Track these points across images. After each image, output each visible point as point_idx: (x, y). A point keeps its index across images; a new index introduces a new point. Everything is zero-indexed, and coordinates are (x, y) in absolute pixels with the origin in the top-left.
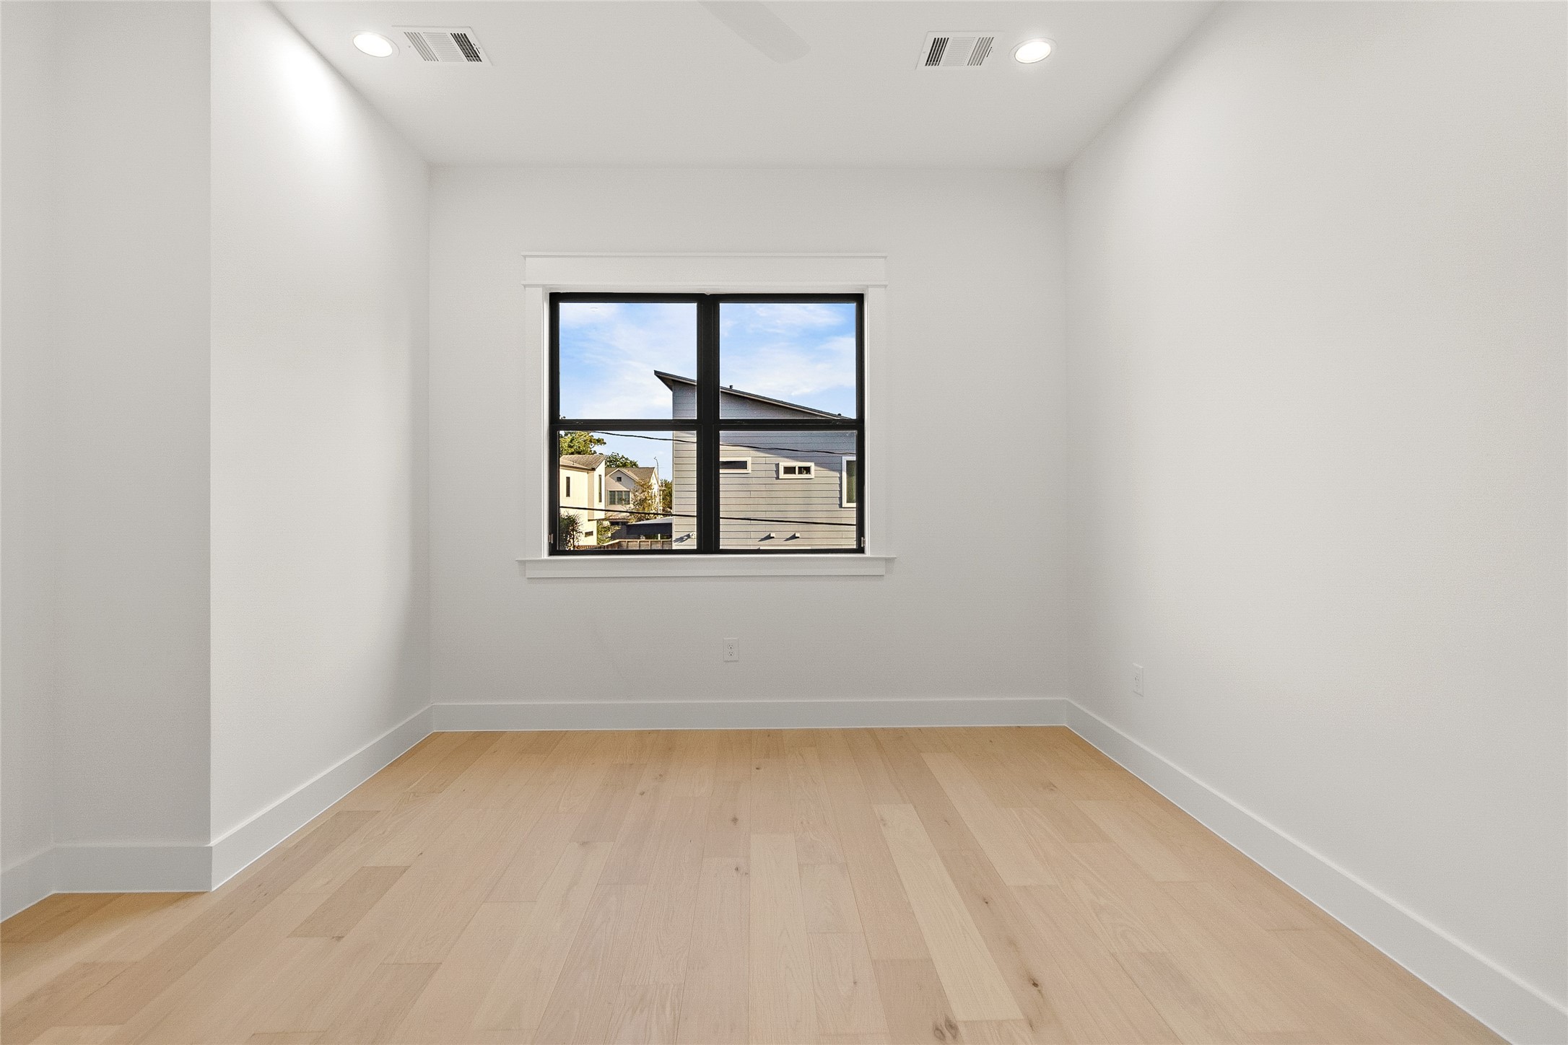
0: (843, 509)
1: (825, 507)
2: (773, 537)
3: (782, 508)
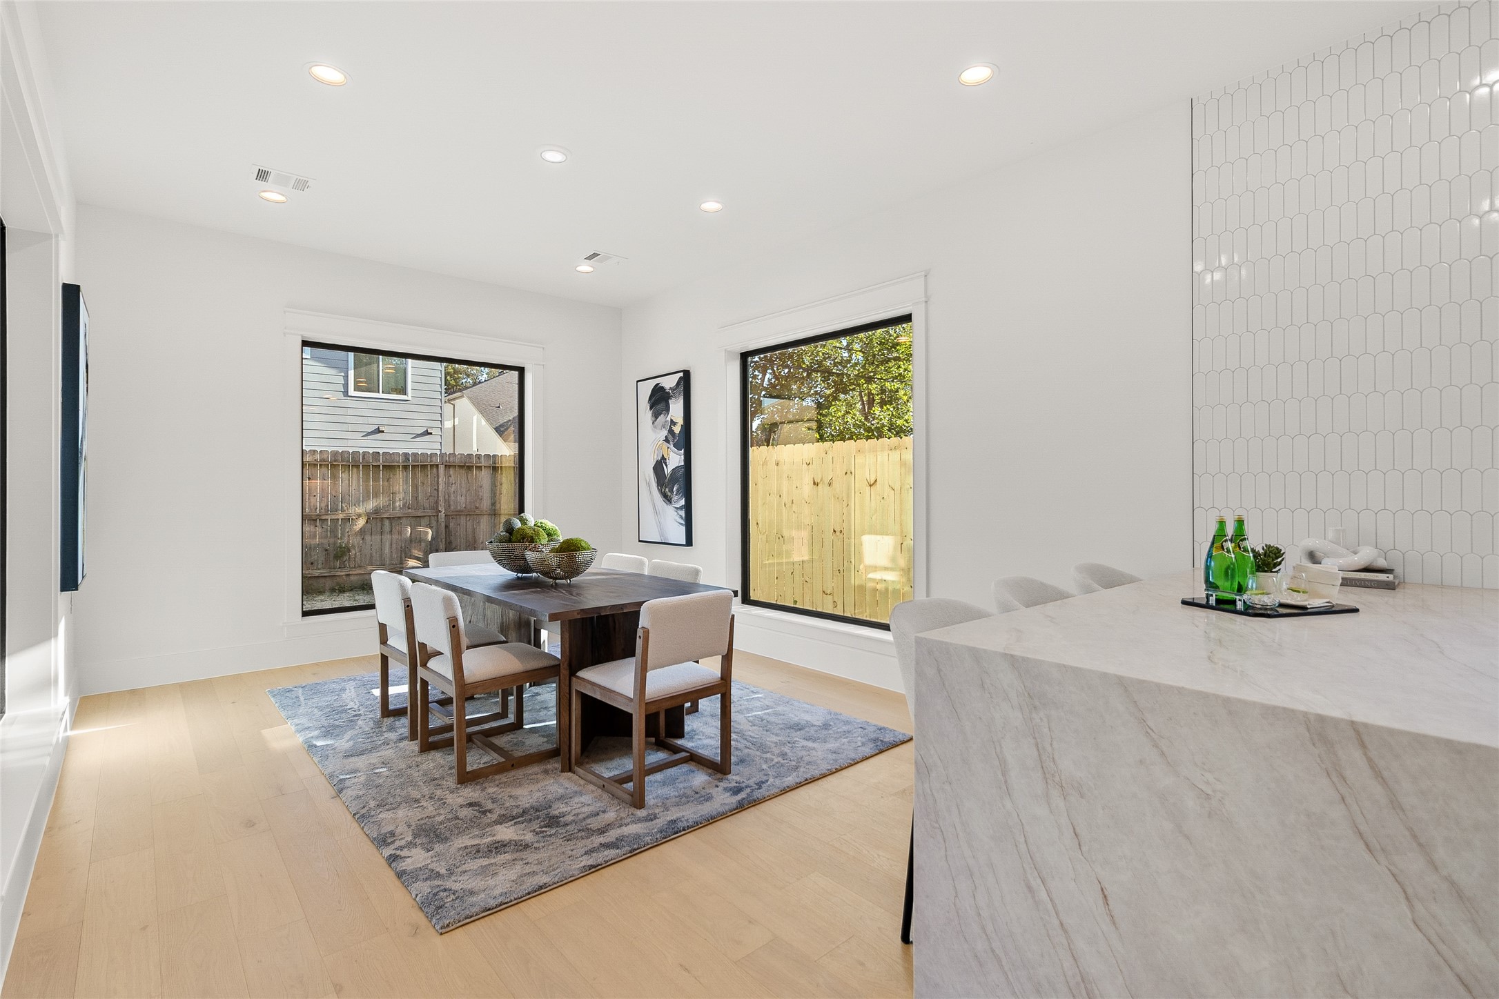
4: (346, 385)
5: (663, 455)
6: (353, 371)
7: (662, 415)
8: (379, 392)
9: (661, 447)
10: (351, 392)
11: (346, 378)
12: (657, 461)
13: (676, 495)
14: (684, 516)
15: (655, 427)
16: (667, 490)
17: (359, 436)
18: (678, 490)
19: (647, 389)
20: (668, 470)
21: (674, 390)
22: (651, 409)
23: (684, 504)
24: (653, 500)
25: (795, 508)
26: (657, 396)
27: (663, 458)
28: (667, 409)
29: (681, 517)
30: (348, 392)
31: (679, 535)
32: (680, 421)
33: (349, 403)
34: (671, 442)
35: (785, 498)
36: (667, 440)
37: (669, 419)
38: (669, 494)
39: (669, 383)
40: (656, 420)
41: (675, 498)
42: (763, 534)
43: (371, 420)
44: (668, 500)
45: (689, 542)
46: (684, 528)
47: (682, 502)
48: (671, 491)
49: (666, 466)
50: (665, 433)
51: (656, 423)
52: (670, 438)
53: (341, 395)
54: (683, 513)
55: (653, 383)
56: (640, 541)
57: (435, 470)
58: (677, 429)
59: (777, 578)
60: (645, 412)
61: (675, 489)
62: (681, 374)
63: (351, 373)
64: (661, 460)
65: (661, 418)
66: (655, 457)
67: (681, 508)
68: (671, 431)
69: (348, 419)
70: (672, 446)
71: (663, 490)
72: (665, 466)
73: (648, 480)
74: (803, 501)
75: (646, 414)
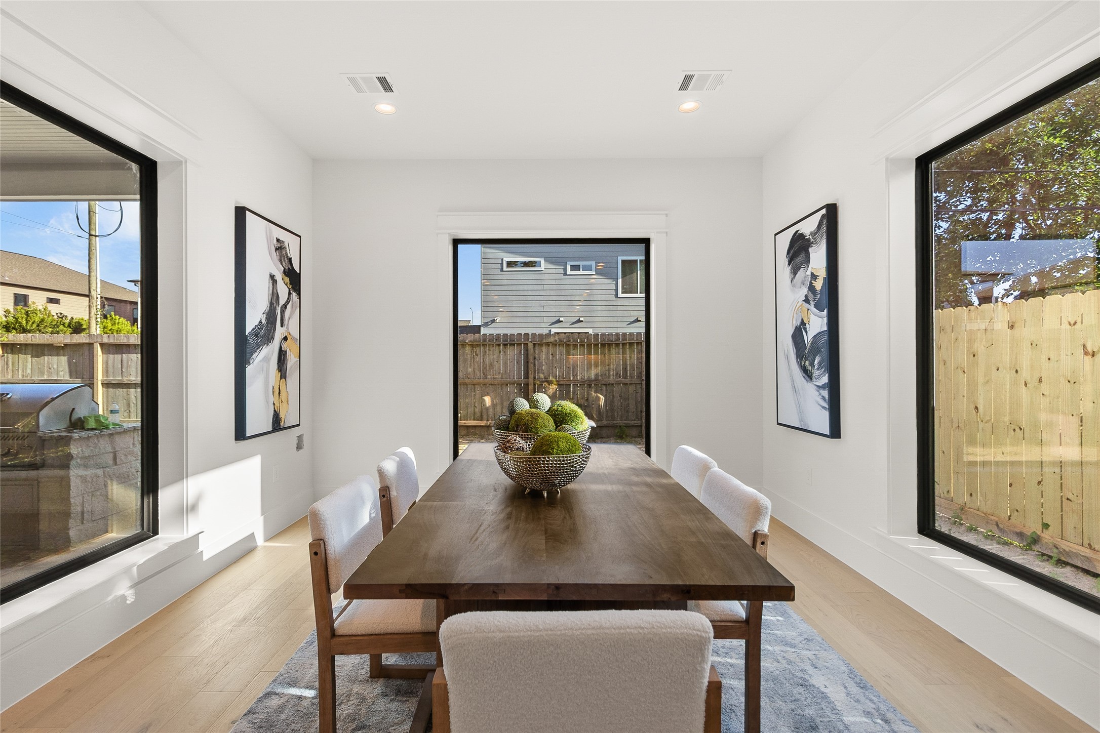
0: (618, 299)
1: (604, 297)
2: (562, 321)
3: (569, 298)
4: (616, 290)
5: (802, 319)
6: (621, 279)
7: (802, 269)
8: (637, 293)
9: (800, 309)
10: (620, 295)
11: (617, 285)
12: (796, 327)
13: (818, 369)
14: (827, 397)
15: (794, 286)
16: (807, 363)
17: (624, 325)
18: (820, 364)
19: (785, 240)
20: (808, 338)
21: (816, 234)
22: (789, 264)
23: (827, 381)
24: (791, 376)
25: (1044, 388)
26: (796, 247)
27: (803, 323)
28: (807, 261)
29: (823, 398)
30: (617, 295)
31: (822, 422)
32: (822, 273)
33: (620, 302)
34: (812, 302)
35: (1025, 374)
36: (807, 301)
37: (809, 273)
38: (810, 368)
39: (808, 228)
40: (795, 277)
41: (816, 373)
42: (987, 422)
43: (633, 313)
44: (808, 376)
45: (835, 431)
46: (828, 413)
47: (825, 379)
48: (812, 365)
49: (806, 332)
50: (804, 291)
51: (795, 280)
52: (811, 297)
53: (613, 297)
54: (825, 393)
55: (790, 232)
56: (779, 424)
57: (640, 347)
58: (819, 285)
59: (1011, 485)
60: (784, 270)
61: (816, 362)
62: (824, 211)
63: (620, 281)
64: (800, 326)
65: (801, 273)
66: (794, 322)
67: (822, 387)
68: (812, 288)
69: (618, 314)
70: (812, 307)
71: (803, 363)
72: (804, 333)
73: (786, 351)
74: (1062, 380)
75: (785, 270)
